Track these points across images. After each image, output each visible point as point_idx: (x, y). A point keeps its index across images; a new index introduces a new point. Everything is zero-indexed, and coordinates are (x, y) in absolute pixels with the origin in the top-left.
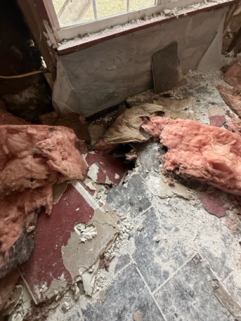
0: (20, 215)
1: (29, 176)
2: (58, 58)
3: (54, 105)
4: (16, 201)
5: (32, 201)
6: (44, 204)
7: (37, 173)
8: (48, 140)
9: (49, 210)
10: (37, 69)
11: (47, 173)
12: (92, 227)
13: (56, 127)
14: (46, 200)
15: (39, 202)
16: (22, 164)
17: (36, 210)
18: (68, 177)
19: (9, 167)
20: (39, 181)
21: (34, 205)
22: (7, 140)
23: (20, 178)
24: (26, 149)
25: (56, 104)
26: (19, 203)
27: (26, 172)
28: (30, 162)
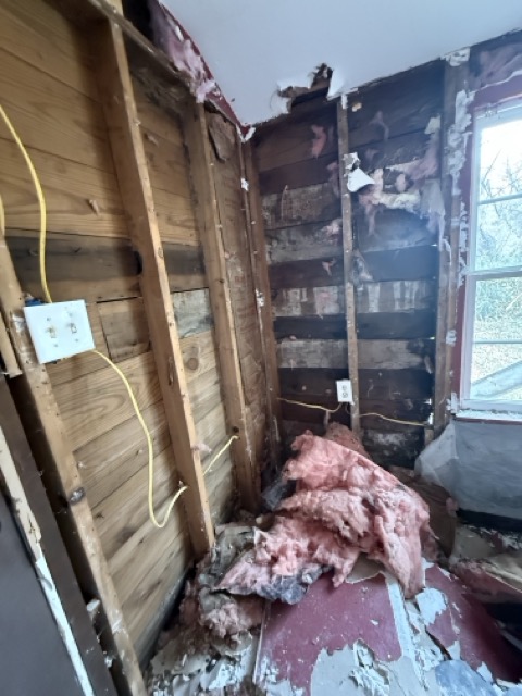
0: (305, 555)
1: (347, 516)
2: (451, 421)
3: (416, 463)
4: (313, 535)
5: (328, 549)
6: (338, 566)
7: (356, 520)
8: (390, 494)
9: (338, 580)
10: (420, 421)
11: (367, 530)
12: (382, 679)
13: (406, 488)
14: (343, 564)
15: (333, 559)
16: (349, 499)
17: (323, 565)
19: (334, 493)
20: (352, 530)
21: (327, 555)
22: (351, 468)
23: (337, 511)
24: (361, 488)
25: (420, 464)
26: (315, 539)
27: (347, 510)
28: (356, 502)
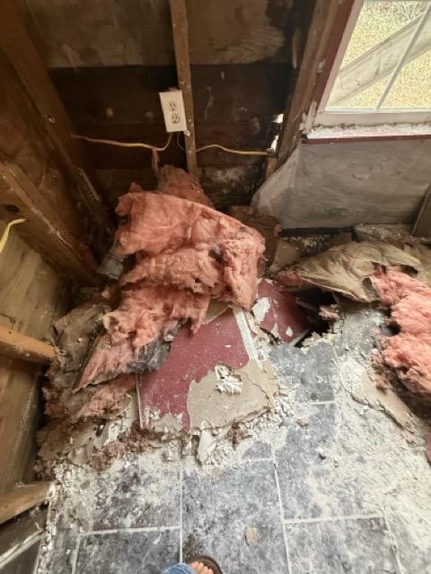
0: (162, 316)
1: (197, 275)
2: (300, 145)
4: (166, 297)
5: (183, 306)
6: (194, 317)
7: (207, 276)
8: (238, 243)
9: (195, 327)
11: (217, 282)
12: (237, 380)
13: (248, 228)
14: (198, 314)
15: (189, 312)
16: (196, 257)
17: (180, 319)
18: (237, 298)
19: (179, 254)
20: (204, 286)
21: (183, 311)
22: (195, 223)
23: (187, 272)
24: (207, 242)
26: (169, 301)
27: (196, 269)
28: (205, 259)
